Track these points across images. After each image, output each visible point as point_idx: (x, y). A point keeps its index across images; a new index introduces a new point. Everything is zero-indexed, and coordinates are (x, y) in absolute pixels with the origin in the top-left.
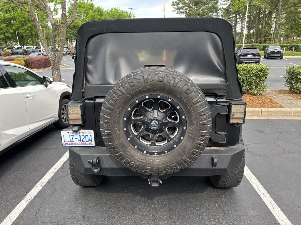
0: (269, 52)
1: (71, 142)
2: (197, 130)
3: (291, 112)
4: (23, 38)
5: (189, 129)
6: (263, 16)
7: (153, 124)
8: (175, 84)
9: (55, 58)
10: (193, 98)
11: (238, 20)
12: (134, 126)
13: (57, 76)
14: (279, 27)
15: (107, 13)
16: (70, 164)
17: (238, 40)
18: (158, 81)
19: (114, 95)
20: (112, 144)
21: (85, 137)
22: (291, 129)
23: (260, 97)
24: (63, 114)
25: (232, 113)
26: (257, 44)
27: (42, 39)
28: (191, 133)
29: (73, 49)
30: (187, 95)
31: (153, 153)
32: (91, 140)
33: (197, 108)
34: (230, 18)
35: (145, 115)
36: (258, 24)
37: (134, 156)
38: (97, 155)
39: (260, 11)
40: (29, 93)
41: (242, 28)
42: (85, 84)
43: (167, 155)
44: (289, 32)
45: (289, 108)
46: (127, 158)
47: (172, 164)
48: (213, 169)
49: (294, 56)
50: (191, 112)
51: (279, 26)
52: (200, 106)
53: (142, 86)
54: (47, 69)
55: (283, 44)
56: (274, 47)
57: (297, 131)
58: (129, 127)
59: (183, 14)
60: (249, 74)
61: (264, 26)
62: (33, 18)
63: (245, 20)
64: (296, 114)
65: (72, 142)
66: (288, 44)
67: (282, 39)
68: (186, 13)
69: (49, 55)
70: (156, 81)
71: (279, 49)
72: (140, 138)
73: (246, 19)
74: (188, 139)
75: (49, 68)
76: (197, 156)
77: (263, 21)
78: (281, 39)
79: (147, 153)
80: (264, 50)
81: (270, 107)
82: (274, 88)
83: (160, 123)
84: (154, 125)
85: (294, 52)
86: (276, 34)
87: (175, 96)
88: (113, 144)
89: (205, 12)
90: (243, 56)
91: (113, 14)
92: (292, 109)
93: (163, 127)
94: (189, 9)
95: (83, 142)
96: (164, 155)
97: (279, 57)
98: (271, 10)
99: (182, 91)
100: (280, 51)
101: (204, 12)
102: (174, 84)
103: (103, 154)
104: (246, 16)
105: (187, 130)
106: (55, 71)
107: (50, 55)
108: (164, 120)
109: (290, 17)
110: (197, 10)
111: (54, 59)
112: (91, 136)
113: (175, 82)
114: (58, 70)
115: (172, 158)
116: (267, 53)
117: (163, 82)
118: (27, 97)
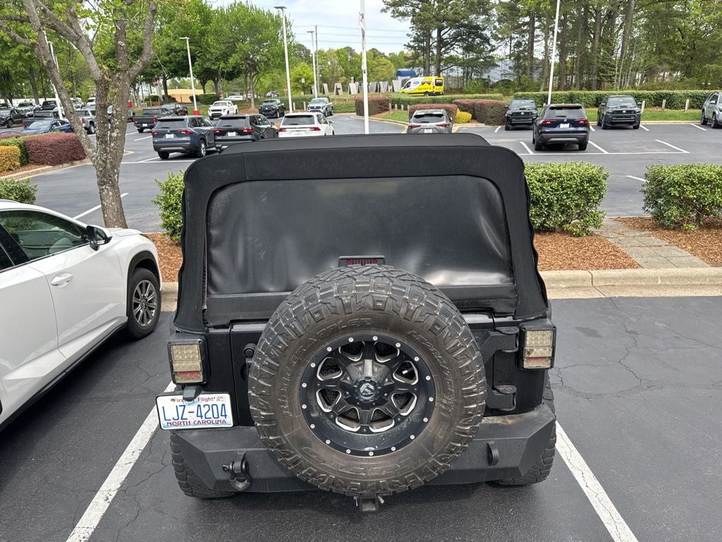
0: (609, 113)
1: (180, 420)
2: (456, 404)
3: (655, 279)
4: (8, 79)
5: (440, 401)
6: (593, 20)
7: (364, 392)
8: (409, 314)
9: (106, 159)
10: (446, 341)
11: (537, 32)
12: (323, 393)
13: (113, 201)
14: (631, 49)
15: (222, 15)
16: (173, 456)
17: (538, 79)
18: (374, 309)
19: (280, 338)
20: (276, 440)
21: (211, 408)
22: (656, 324)
23: (589, 241)
24: (136, 305)
25: (527, 348)
26: (581, 92)
27: (71, 113)
28: (444, 411)
29: (137, 107)
30: (434, 335)
31: (366, 454)
32: (223, 414)
33: (456, 361)
34: (519, 26)
35: (345, 370)
36: (584, 42)
37: (324, 462)
38: (241, 451)
39: (587, 10)
40: (59, 274)
41: (547, 51)
42: (208, 293)
43: (395, 455)
44: (654, 61)
45: (651, 267)
46: (310, 465)
47: (407, 474)
48: (490, 470)
49: (665, 119)
50: (444, 368)
51: (632, 44)
52: (462, 357)
53: (339, 320)
54: (78, 164)
55: (641, 92)
56: (619, 101)
57: (669, 327)
58: (311, 398)
59: (406, 18)
60: (563, 190)
61: (597, 46)
62: (45, 62)
63: (553, 32)
64: (668, 283)
65: (182, 419)
66: (652, 92)
67: (638, 76)
68: (413, 16)
69: (90, 150)
70: (370, 309)
71: (630, 104)
72: (336, 420)
73: (557, 30)
74: (439, 422)
75: (82, 163)
76: (458, 454)
77: (594, 34)
78: (637, 78)
79: (353, 452)
80: (596, 105)
81: (611, 268)
82: (621, 210)
83: (379, 388)
84: (366, 392)
85: (666, 110)
86: (623, 66)
87: (410, 337)
88: (280, 439)
89: (459, 14)
90: (548, 126)
91: (237, 18)
92: (659, 270)
93: (386, 395)
94: (420, 6)
95: (206, 418)
96: (389, 457)
97: (631, 123)
98: (612, 8)
99: (424, 328)
100: (633, 109)
101: (456, 14)
102: (406, 314)
103: (254, 449)
104: (556, 20)
105: (436, 404)
106: (107, 189)
107: (94, 151)
108: (387, 380)
109: (656, 24)
110: (440, 8)
111: (103, 161)
112: (223, 405)
113: (408, 310)
114: (114, 186)
115: (406, 463)
116: (605, 114)
117: (383, 310)
118: (56, 285)
